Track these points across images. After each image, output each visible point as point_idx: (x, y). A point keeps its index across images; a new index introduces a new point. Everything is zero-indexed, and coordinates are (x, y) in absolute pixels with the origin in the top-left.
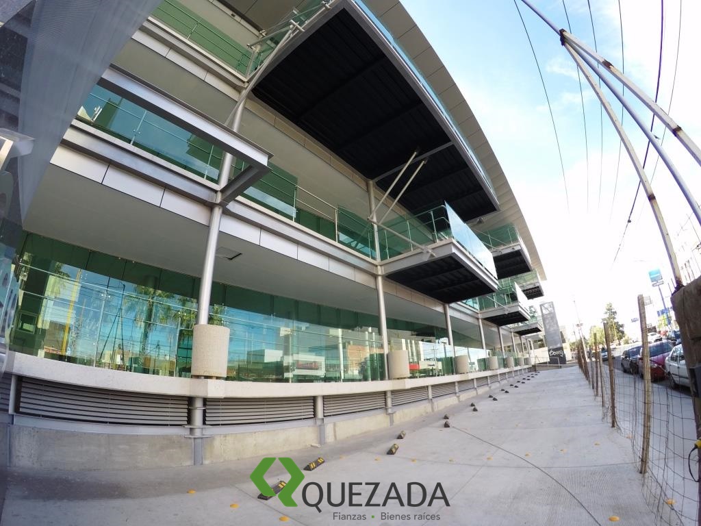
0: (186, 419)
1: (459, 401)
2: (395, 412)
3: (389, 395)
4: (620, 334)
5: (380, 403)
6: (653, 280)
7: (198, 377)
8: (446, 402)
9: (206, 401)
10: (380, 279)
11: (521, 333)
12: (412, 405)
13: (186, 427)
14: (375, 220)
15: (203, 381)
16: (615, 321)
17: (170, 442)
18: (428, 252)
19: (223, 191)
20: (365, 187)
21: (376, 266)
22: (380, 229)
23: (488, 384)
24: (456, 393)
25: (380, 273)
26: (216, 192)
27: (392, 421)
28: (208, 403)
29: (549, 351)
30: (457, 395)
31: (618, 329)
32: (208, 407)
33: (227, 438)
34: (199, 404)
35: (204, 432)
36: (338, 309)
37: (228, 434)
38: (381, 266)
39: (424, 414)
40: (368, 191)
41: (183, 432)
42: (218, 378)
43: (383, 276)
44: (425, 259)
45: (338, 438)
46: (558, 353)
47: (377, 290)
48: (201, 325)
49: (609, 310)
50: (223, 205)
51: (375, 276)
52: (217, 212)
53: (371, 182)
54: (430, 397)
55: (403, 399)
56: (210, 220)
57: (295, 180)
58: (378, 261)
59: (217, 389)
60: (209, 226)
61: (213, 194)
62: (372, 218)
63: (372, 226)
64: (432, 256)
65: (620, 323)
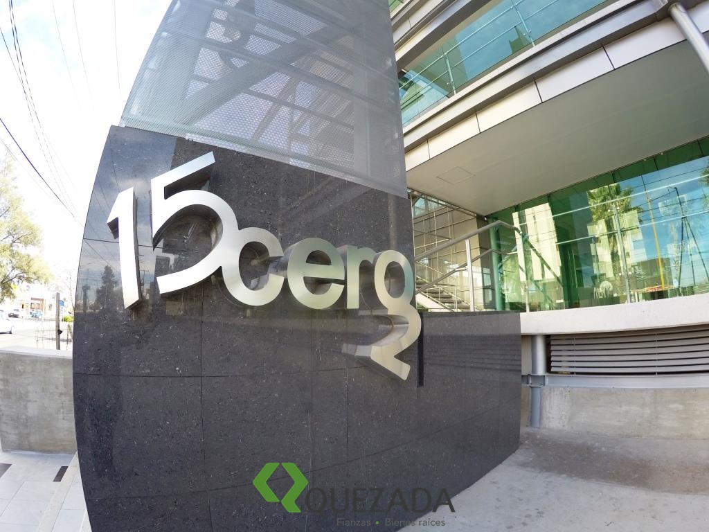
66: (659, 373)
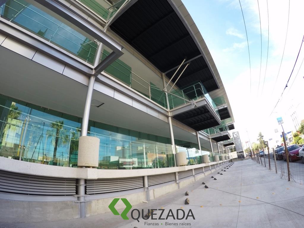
0: (75, 191)
1: (205, 176)
2: (180, 182)
3: (177, 174)
4: (265, 145)
5: (173, 178)
6: (279, 121)
7: (81, 167)
8: (200, 177)
9: (86, 181)
10: (170, 118)
11: (225, 145)
12: (187, 178)
13: (75, 196)
14: (166, 91)
15: (84, 169)
16: (263, 140)
17: (66, 205)
18: (194, 104)
19: (95, 69)
20: (161, 76)
21: (168, 112)
22: (169, 95)
23: (215, 168)
24: (203, 172)
25: (170, 115)
26: (92, 69)
27: (179, 187)
28: (87, 182)
29: (237, 153)
30: (204, 173)
31: (264, 143)
32: (87, 184)
33: (99, 201)
34: (82, 183)
35: (86, 199)
36: (148, 134)
37: (99, 199)
38: (170, 112)
39: (192, 182)
40: (162, 78)
41: (74, 199)
42: (93, 167)
43: (171, 117)
44: (193, 107)
45: (155, 197)
46: (241, 154)
47: (168, 123)
48: (84, 136)
49: (260, 135)
50: (95, 75)
51: (168, 117)
52: (93, 79)
53: (163, 74)
54: (194, 174)
55: (183, 175)
56: (89, 83)
57: (130, 68)
58: (168, 110)
59: (93, 174)
60: (88, 86)
61: (90, 70)
62: (165, 90)
63: (165, 94)
64: (196, 106)
65: (265, 141)
66: (66, 195)
